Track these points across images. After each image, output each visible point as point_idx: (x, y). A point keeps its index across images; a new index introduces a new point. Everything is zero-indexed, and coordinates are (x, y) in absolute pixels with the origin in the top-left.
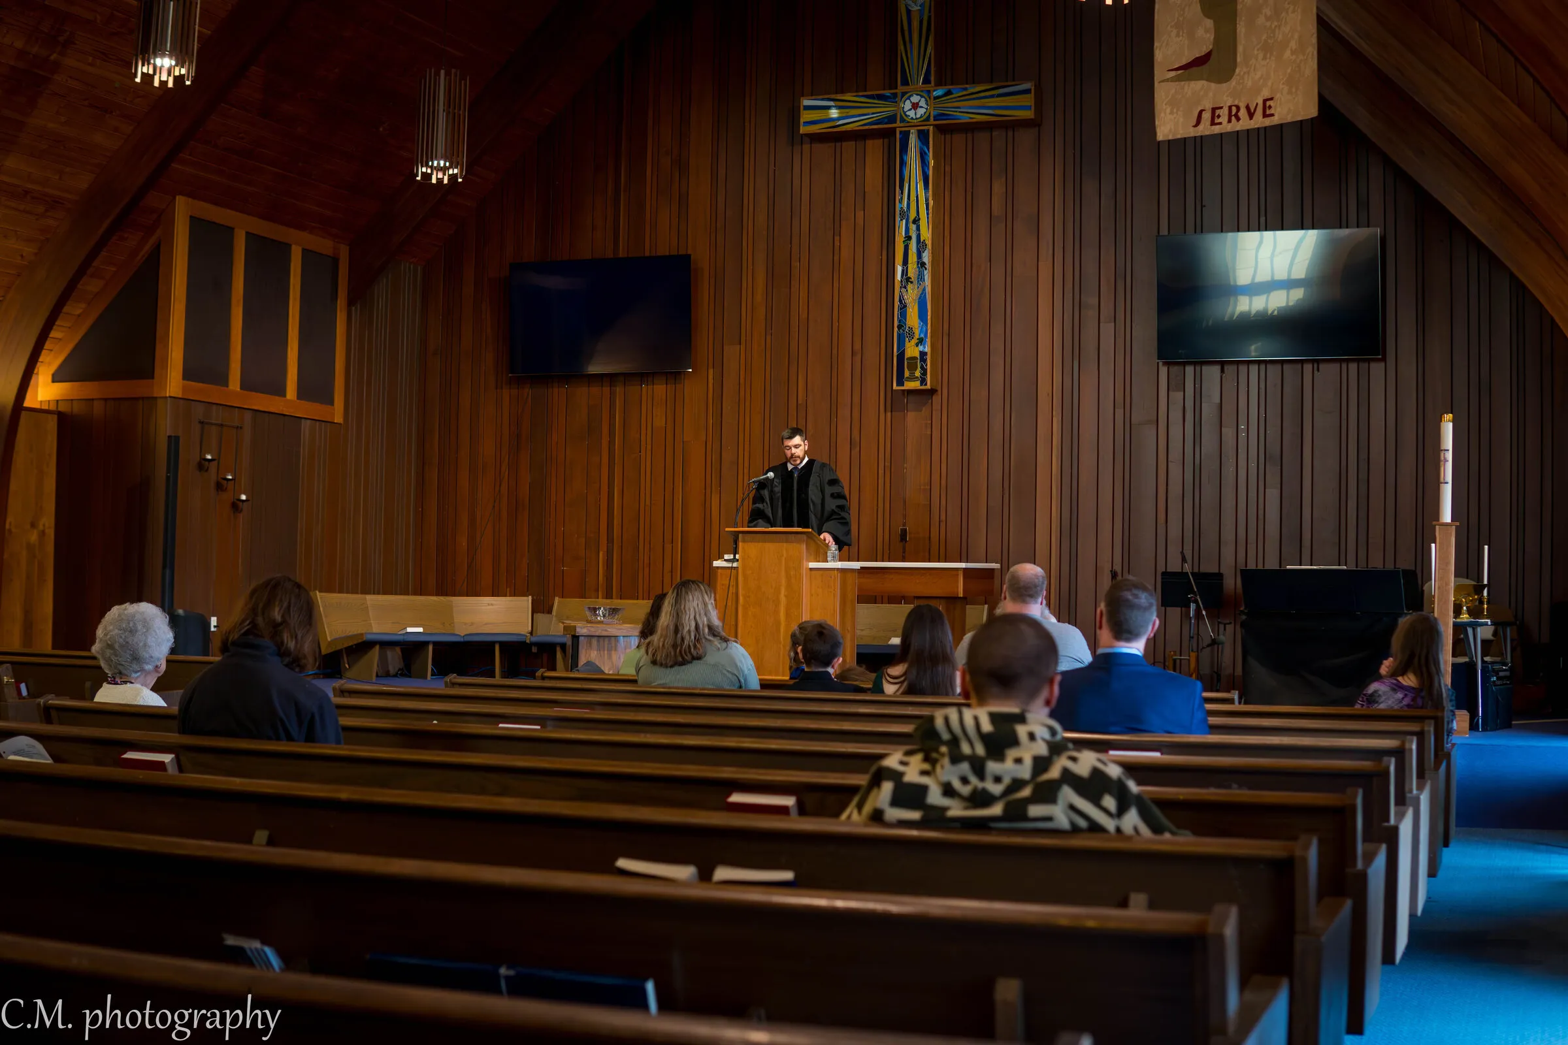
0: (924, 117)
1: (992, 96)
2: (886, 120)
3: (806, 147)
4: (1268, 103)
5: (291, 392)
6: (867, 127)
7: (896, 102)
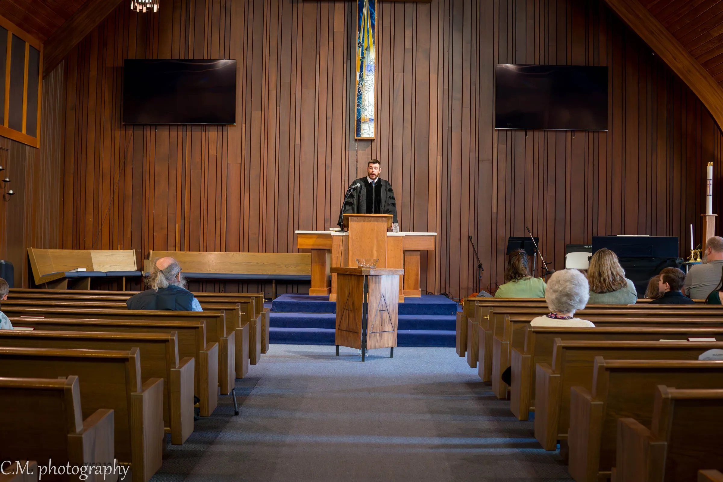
5: (24, 131)
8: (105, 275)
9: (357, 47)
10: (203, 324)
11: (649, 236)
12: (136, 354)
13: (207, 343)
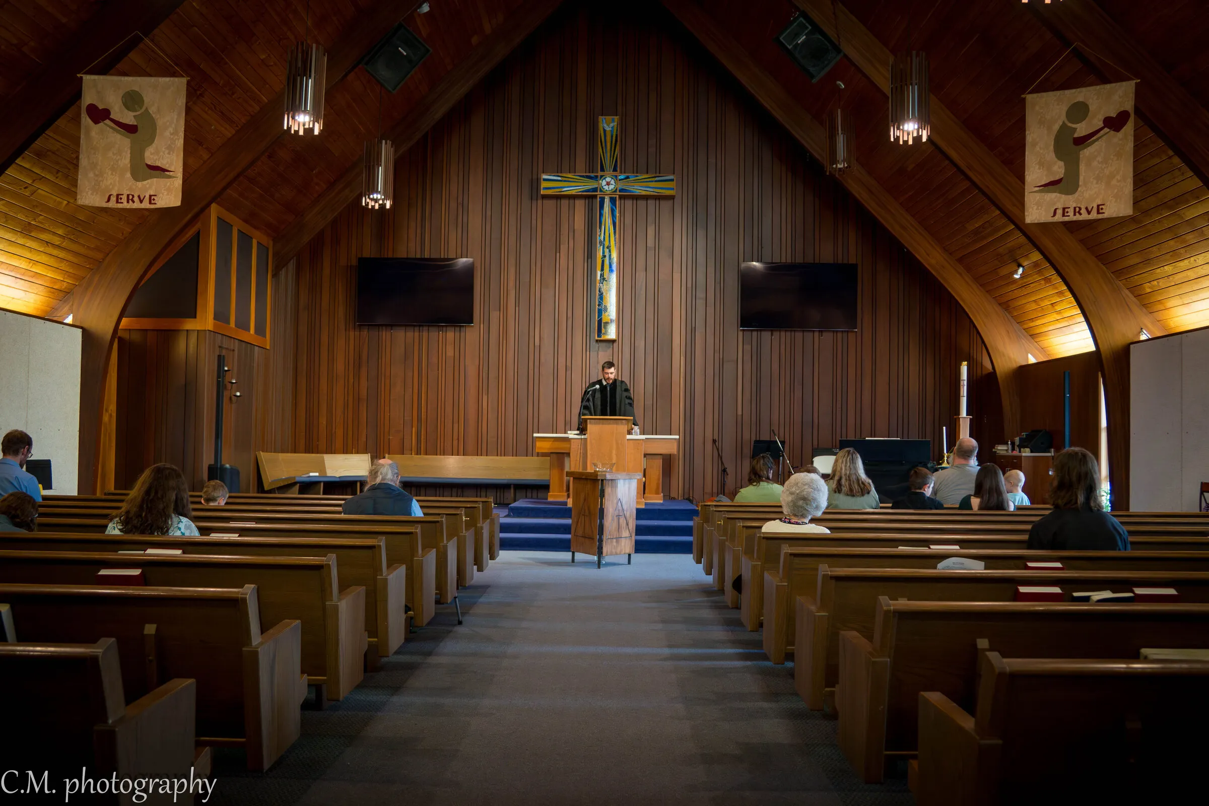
0: (613, 191)
1: (652, 181)
2: (591, 190)
3: (540, 202)
4: (1101, 207)
5: (252, 331)
6: (580, 193)
7: (597, 181)
8: (338, 480)
9: (598, 245)
10: (418, 529)
11: (899, 439)
12: (331, 559)
13: (422, 550)
